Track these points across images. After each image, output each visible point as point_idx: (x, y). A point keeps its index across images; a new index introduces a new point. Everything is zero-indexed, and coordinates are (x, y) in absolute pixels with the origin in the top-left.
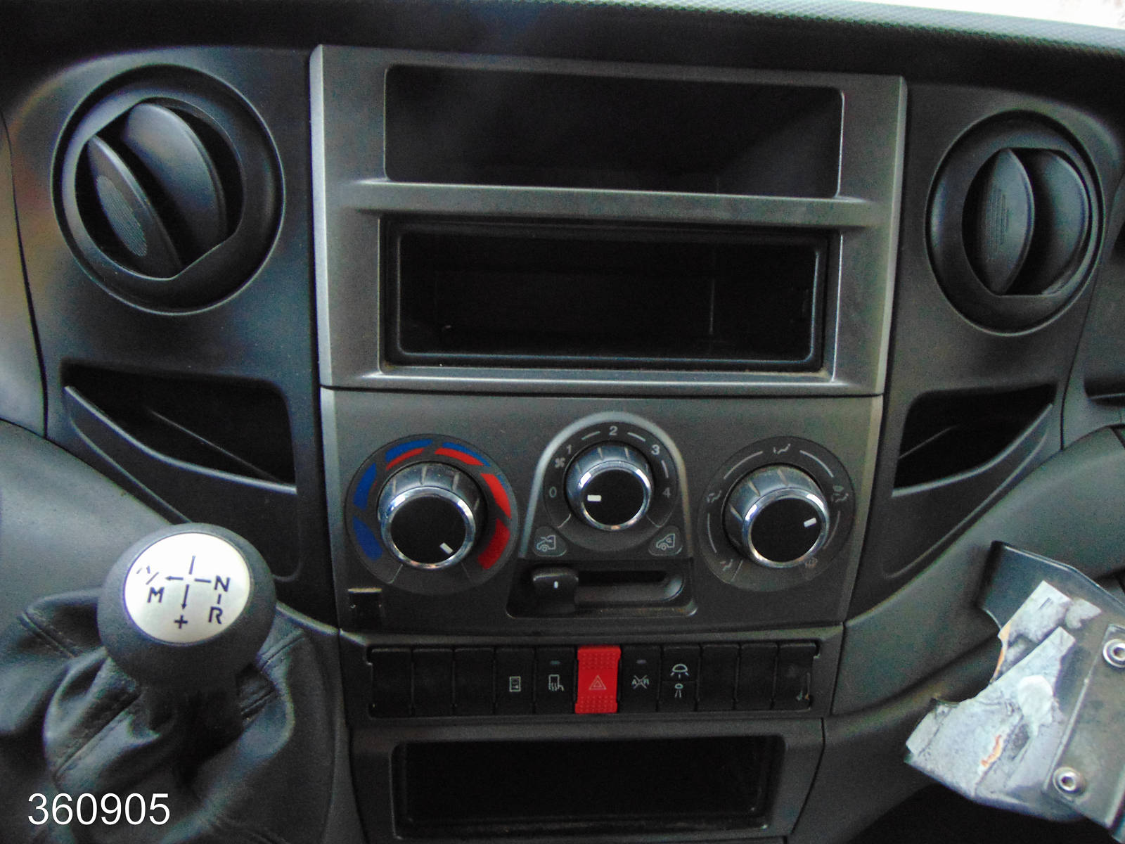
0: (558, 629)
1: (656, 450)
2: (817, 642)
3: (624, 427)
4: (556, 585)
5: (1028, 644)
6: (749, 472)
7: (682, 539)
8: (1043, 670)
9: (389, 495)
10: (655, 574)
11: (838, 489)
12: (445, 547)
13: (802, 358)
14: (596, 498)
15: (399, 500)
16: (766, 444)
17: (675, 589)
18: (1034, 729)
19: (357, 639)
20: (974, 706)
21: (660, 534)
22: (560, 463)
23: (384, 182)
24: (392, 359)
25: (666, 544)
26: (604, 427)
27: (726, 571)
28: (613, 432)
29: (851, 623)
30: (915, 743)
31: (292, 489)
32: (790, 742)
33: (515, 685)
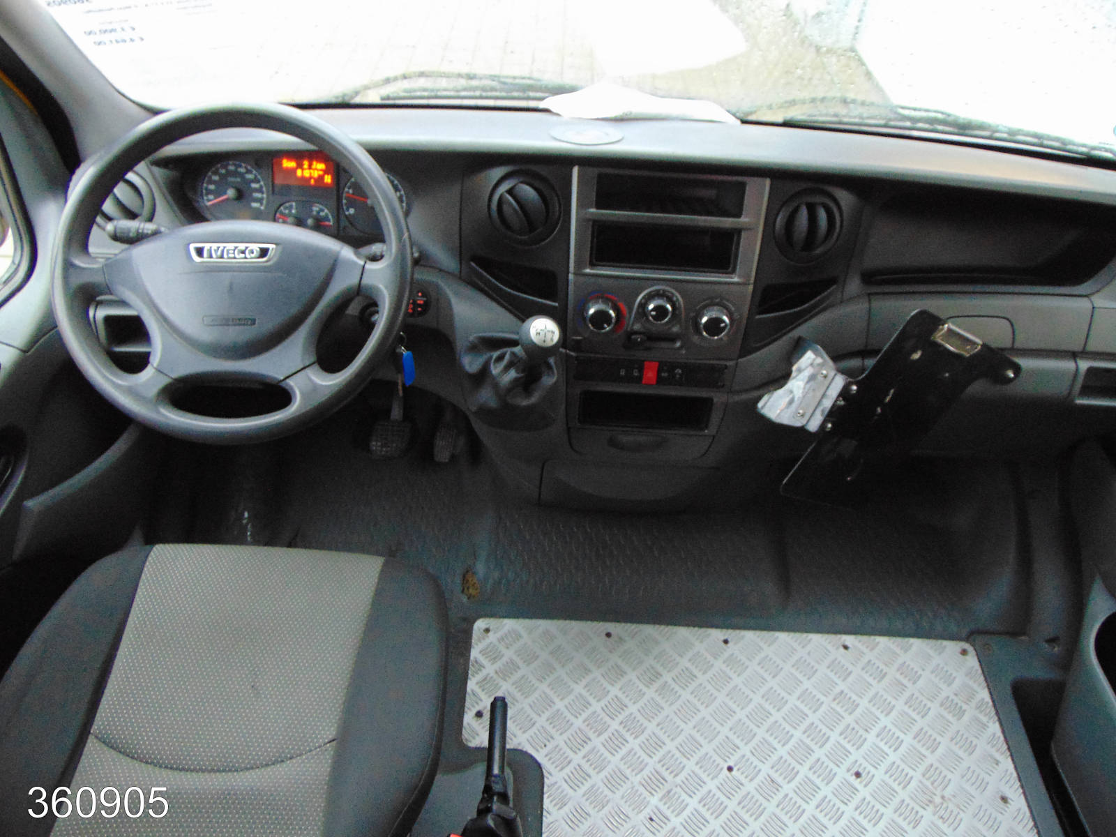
0: (640, 354)
1: (675, 299)
2: (726, 365)
3: (664, 291)
4: (639, 340)
5: (800, 371)
6: (705, 307)
7: (681, 326)
8: (803, 380)
9: (589, 309)
10: (672, 339)
11: (736, 314)
12: (606, 326)
13: (727, 269)
14: (653, 313)
15: (592, 311)
16: (711, 298)
17: (678, 344)
18: (796, 399)
19: (572, 354)
20: (780, 392)
21: (673, 326)
22: (643, 301)
23: (593, 210)
24: (592, 265)
25: (675, 329)
26: (658, 291)
27: (695, 339)
28: (661, 292)
29: (740, 360)
30: (760, 405)
31: (556, 304)
32: (715, 400)
33: (623, 373)
